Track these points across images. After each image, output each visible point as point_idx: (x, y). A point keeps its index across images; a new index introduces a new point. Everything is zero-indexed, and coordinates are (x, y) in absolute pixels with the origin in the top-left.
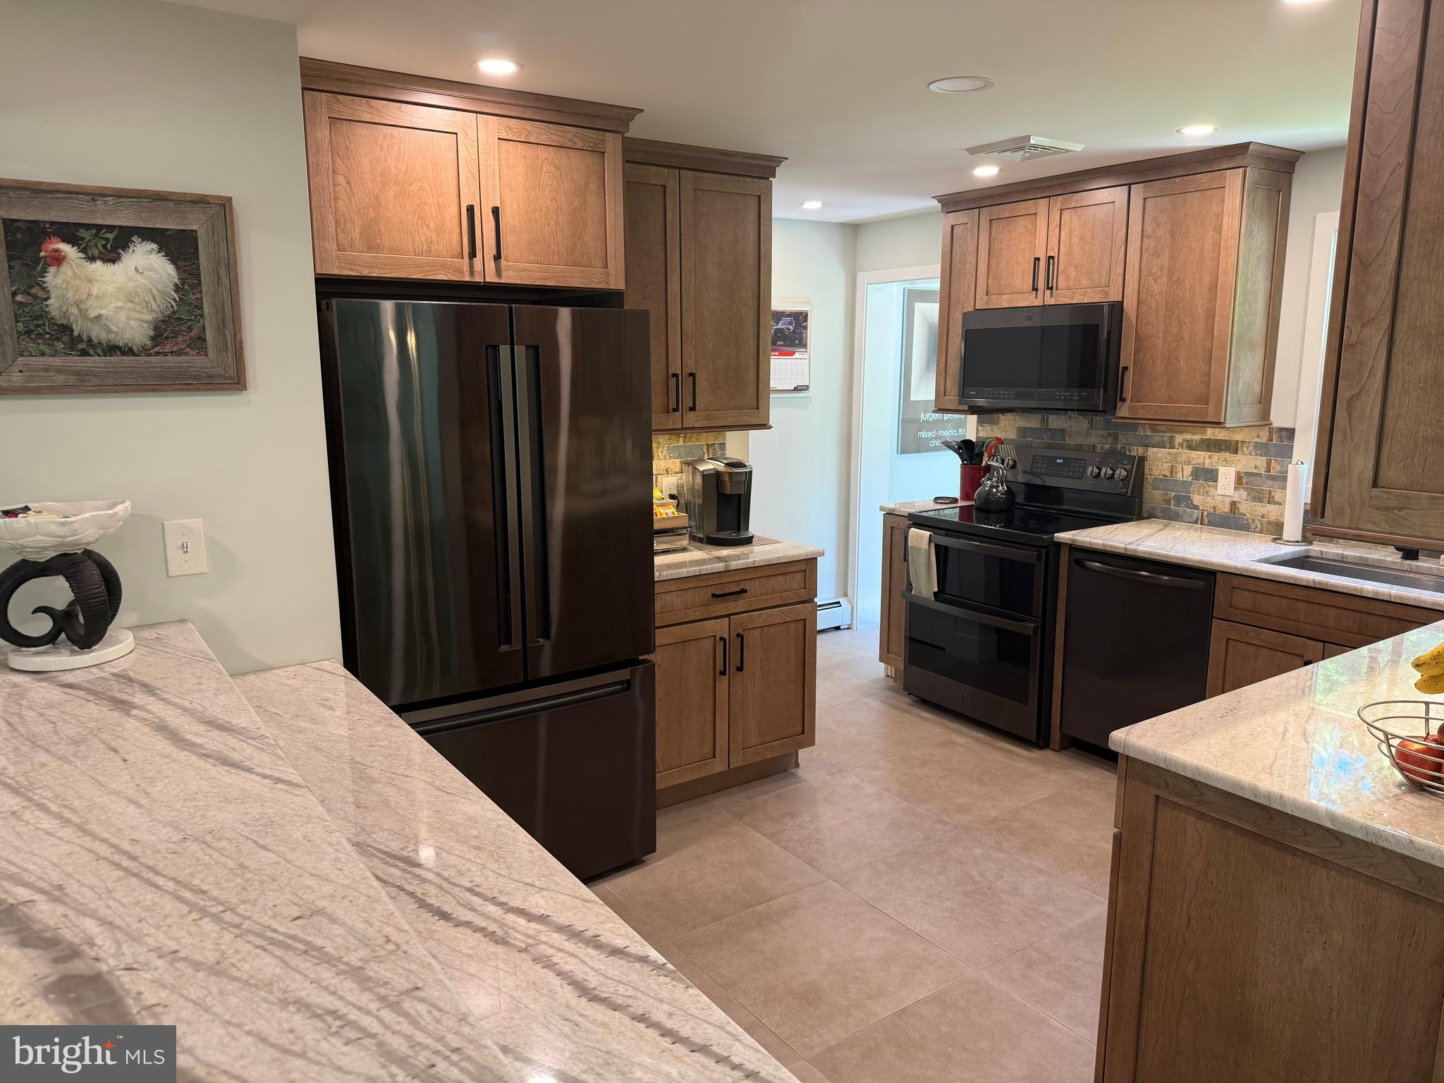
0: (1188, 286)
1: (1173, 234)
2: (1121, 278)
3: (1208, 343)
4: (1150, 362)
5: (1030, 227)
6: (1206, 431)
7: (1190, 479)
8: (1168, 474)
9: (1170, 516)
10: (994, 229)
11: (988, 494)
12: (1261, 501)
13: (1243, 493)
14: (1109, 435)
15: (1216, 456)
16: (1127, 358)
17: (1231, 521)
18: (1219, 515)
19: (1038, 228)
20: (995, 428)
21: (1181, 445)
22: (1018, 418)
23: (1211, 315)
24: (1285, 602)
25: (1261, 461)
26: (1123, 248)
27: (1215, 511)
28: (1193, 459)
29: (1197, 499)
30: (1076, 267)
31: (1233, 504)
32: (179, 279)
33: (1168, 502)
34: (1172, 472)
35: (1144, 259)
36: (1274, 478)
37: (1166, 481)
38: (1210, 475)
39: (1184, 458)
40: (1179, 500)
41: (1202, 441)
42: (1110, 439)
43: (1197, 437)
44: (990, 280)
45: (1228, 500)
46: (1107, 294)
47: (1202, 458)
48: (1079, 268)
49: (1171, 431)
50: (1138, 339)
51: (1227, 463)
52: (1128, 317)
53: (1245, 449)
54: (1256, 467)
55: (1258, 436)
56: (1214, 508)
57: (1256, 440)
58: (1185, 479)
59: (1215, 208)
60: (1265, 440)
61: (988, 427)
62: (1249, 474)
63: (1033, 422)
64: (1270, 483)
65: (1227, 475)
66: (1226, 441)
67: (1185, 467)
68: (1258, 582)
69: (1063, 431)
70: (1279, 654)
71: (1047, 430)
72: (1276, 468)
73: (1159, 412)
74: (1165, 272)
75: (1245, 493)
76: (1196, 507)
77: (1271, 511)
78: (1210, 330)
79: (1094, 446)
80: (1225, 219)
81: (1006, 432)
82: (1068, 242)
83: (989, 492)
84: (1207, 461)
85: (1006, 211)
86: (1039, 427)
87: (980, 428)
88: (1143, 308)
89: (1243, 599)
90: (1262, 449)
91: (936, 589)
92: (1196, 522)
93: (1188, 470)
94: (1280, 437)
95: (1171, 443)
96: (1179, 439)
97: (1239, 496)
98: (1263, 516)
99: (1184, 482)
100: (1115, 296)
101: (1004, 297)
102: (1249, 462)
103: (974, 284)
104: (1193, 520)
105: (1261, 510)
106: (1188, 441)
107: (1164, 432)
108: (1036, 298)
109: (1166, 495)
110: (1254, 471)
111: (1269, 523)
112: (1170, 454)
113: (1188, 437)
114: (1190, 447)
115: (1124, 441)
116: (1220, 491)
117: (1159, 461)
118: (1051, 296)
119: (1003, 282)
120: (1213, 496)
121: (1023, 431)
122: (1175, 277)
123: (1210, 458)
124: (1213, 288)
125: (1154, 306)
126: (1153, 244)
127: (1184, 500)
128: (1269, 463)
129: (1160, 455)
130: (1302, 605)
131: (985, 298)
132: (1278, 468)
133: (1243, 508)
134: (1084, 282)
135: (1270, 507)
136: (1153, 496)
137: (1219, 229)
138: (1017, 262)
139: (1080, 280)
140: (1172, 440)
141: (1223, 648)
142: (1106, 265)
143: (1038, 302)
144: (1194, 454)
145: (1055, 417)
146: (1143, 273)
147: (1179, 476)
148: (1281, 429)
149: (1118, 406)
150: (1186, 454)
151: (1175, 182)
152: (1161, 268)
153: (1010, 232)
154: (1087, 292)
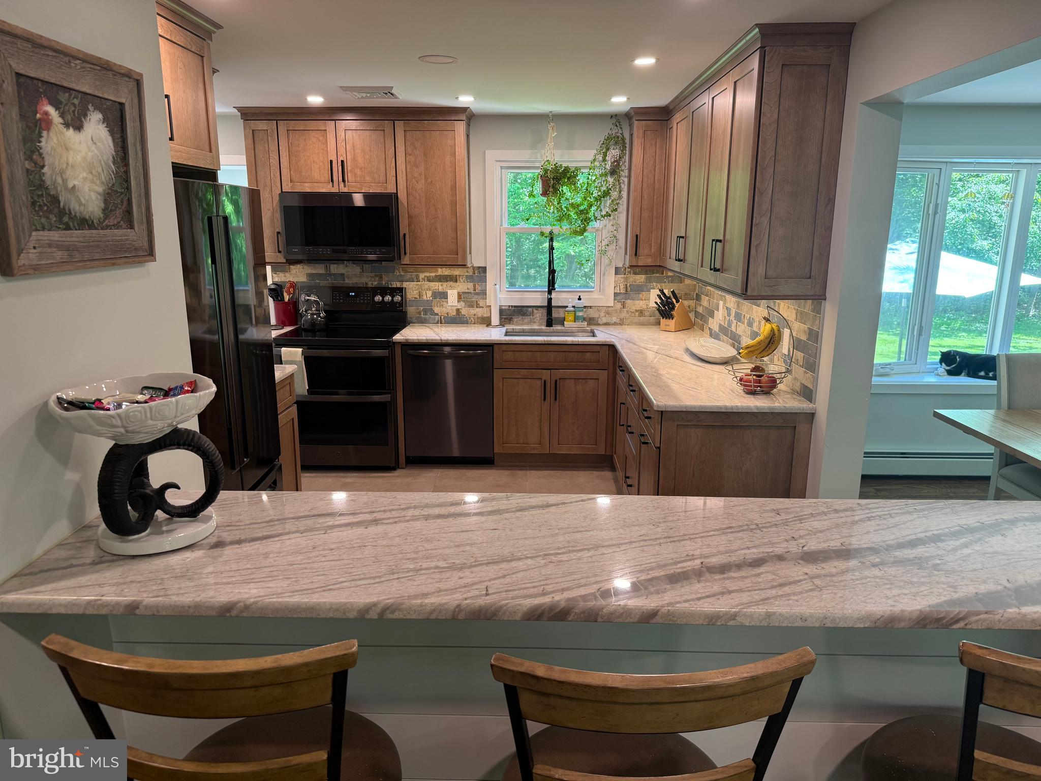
0: (438, 187)
1: (425, 155)
2: (394, 178)
3: (454, 220)
4: (419, 231)
5: (321, 138)
6: (437, 271)
7: (431, 298)
8: (418, 297)
9: (422, 322)
10: (291, 136)
11: (312, 320)
12: (472, 307)
13: (462, 304)
14: (376, 276)
15: (445, 284)
16: (404, 228)
17: (457, 319)
18: (451, 317)
19: (328, 140)
20: (287, 275)
21: (424, 279)
22: (306, 267)
23: (454, 204)
24: (529, 354)
25: (471, 285)
26: (394, 159)
27: (448, 315)
28: (432, 287)
29: (436, 310)
30: (361, 169)
31: (458, 310)
32: (115, 152)
33: (420, 313)
34: (420, 296)
35: (408, 167)
36: (477, 294)
37: (418, 301)
38: (444, 296)
39: (426, 287)
40: (426, 311)
41: (436, 276)
42: (377, 278)
43: (433, 274)
44: (292, 172)
45: (455, 308)
46: (386, 188)
47: (438, 286)
48: (363, 170)
49: (416, 272)
50: (410, 216)
51: (452, 288)
52: (402, 204)
53: (461, 279)
54: (468, 289)
55: (467, 272)
56: (447, 314)
57: (467, 274)
58: (428, 299)
59: (450, 142)
60: (471, 274)
61: (281, 274)
62: (464, 293)
63: (319, 269)
64: (476, 297)
65: (452, 295)
66: (450, 276)
67: (427, 292)
68: (516, 346)
69: (342, 275)
70: (529, 380)
71: (330, 275)
72: (479, 288)
73: (429, 260)
74: (423, 177)
75: (464, 304)
76: (437, 314)
77: (480, 312)
78: (455, 213)
79: (366, 283)
80: (457, 149)
81: (298, 277)
82: (352, 152)
83: (312, 319)
84: (440, 287)
85: (301, 125)
86: (324, 272)
87: (274, 275)
88: (411, 198)
89: (508, 356)
90: (470, 278)
91: (307, 388)
92: (438, 323)
93: (429, 294)
94: (479, 272)
95: (417, 279)
96: (422, 276)
97: (461, 305)
98: (475, 315)
99: (427, 301)
100: (391, 189)
101: (306, 184)
102: (464, 286)
103: (278, 173)
104: (436, 322)
105: (473, 311)
106: (428, 277)
107: (411, 272)
108: (333, 187)
109: (418, 309)
110: (467, 291)
111: (478, 318)
112: (417, 285)
113: (428, 274)
114: (429, 281)
115: (386, 279)
116: (450, 304)
117: (412, 290)
118: (345, 186)
119: (303, 174)
120: (446, 308)
121: (310, 276)
122: (429, 180)
123: (442, 285)
124: (454, 188)
125: (418, 197)
126: (413, 159)
127: (429, 311)
128: (474, 286)
129: (411, 286)
130: (538, 354)
131: (290, 185)
132: (480, 288)
133: (464, 312)
134: (368, 178)
135: (478, 310)
136: (411, 311)
137: (454, 155)
138: (314, 162)
139: (364, 178)
140: (417, 277)
141: (501, 383)
142: (383, 170)
143: (335, 190)
144: (432, 284)
145: (336, 266)
146: (409, 177)
147: (425, 297)
148: (479, 268)
149: (402, 257)
150: (427, 284)
151: (424, 124)
152: (420, 174)
153: (305, 140)
154: (371, 186)
